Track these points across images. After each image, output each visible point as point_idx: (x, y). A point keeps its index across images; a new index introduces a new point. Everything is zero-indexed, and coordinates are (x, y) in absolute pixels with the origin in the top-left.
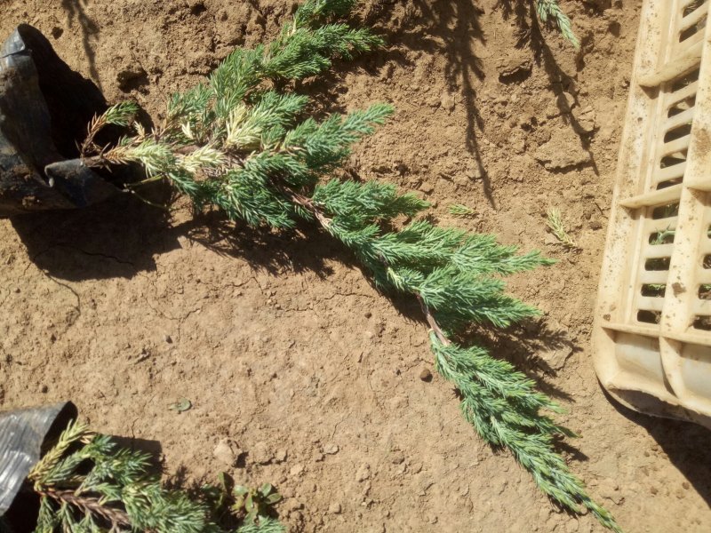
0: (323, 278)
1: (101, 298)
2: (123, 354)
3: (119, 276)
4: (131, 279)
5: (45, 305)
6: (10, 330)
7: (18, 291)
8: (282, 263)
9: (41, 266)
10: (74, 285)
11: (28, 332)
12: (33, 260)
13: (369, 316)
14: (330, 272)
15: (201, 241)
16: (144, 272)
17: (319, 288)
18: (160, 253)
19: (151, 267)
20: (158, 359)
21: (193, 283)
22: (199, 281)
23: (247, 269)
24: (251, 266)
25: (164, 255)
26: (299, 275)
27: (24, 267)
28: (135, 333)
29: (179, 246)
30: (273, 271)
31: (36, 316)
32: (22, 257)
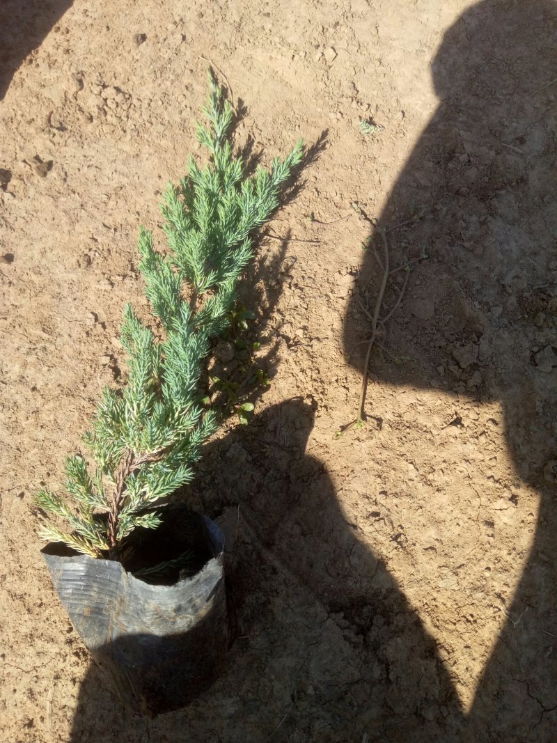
7: (3, 656)
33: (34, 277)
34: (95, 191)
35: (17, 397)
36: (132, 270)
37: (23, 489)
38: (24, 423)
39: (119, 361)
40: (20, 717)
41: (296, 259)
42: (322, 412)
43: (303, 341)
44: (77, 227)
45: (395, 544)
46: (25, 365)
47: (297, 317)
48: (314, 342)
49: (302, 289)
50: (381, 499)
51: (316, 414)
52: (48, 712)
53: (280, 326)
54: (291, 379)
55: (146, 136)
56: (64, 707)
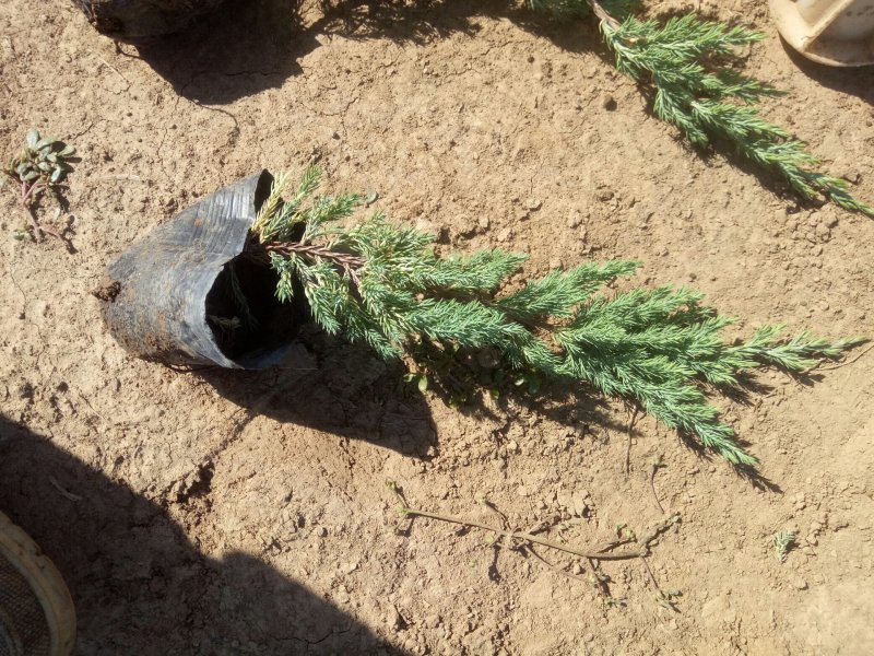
0: (472, 36)
1: (258, 114)
2: (295, 161)
3: (269, 88)
4: (280, 87)
5: (204, 134)
6: (178, 166)
7: (175, 127)
8: (426, 32)
9: (190, 97)
10: (226, 108)
11: (196, 163)
12: (181, 93)
13: (531, 60)
14: (478, 28)
15: (340, 33)
16: (292, 78)
17: (472, 46)
18: (302, 56)
19: (298, 71)
20: (331, 158)
21: (344, 75)
22: (348, 72)
23: (393, 47)
24: (397, 42)
25: (307, 57)
26: (447, 40)
27: (173, 103)
28: (300, 138)
29: (318, 44)
30: (419, 42)
31: (198, 147)
32: (169, 94)
33: (586, 136)
34: (697, 202)
35: (444, 126)
36: (593, 249)
37: (343, 138)
38: (414, 135)
39: (482, 237)
40: (116, 148)
41: (606, 443)
42: (419, 467)
43: (502, 449)
44: (649, 183)
45: (269, 542)
46: (481, 132)
47: (532, 443)
48: (501, 462)
49: (567, 449)
50: (319, 530)
51: (417, 460)
52: (118, 176)
53: (520, 421)
54: (457, 433)
55: (769, 262)
56: (122, 192)
